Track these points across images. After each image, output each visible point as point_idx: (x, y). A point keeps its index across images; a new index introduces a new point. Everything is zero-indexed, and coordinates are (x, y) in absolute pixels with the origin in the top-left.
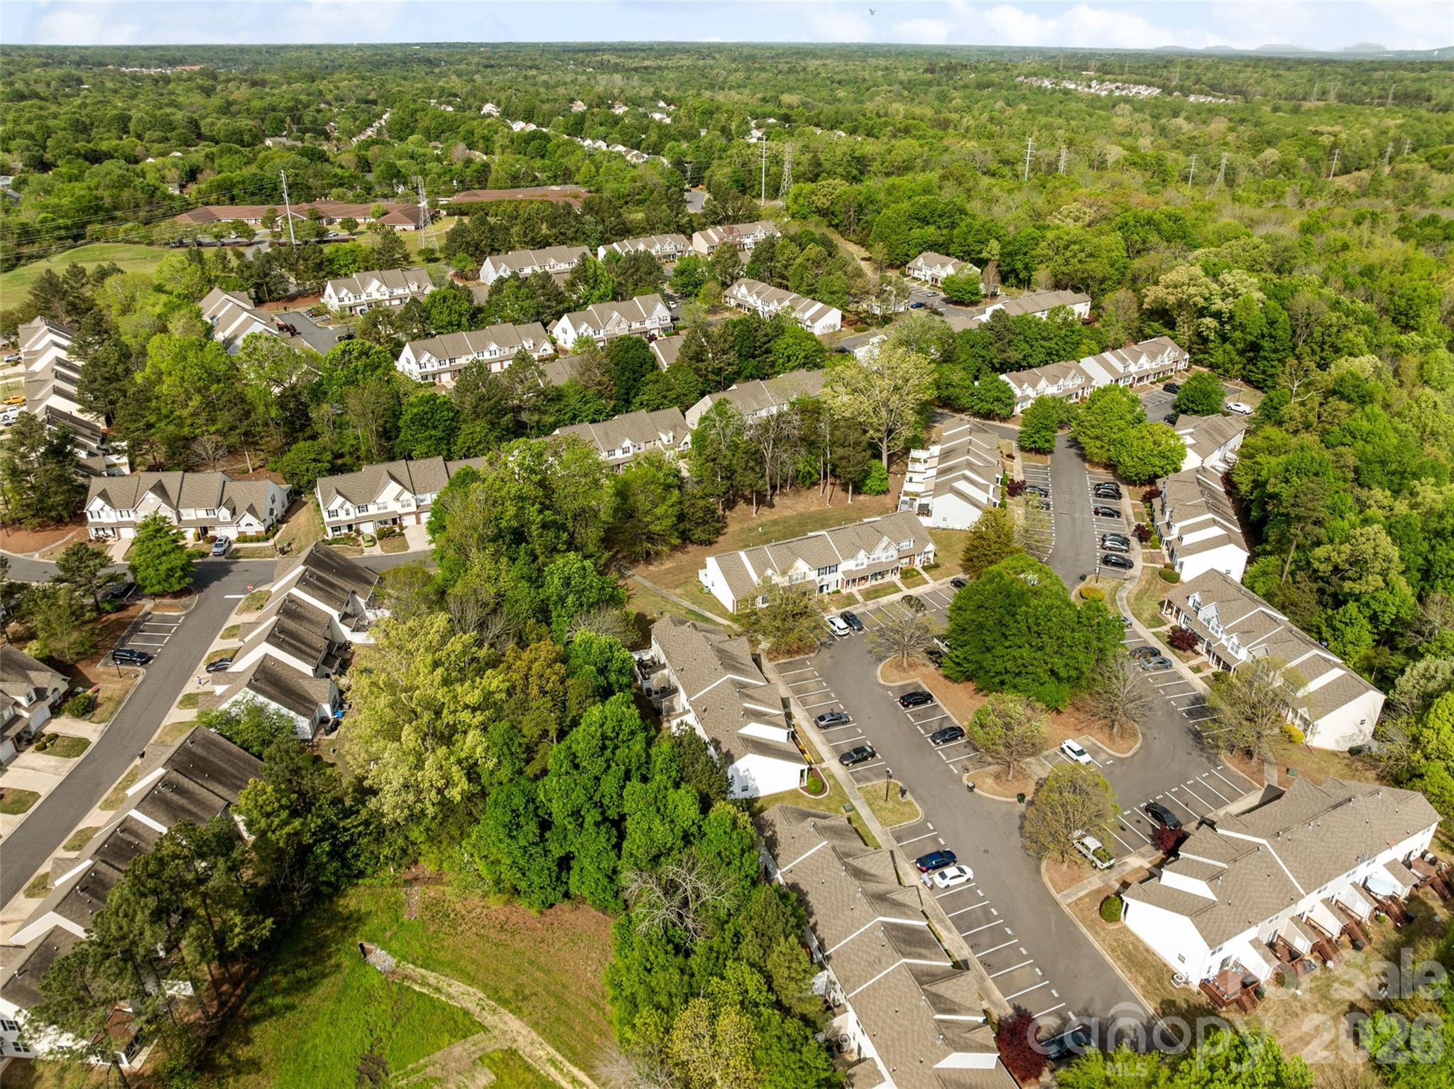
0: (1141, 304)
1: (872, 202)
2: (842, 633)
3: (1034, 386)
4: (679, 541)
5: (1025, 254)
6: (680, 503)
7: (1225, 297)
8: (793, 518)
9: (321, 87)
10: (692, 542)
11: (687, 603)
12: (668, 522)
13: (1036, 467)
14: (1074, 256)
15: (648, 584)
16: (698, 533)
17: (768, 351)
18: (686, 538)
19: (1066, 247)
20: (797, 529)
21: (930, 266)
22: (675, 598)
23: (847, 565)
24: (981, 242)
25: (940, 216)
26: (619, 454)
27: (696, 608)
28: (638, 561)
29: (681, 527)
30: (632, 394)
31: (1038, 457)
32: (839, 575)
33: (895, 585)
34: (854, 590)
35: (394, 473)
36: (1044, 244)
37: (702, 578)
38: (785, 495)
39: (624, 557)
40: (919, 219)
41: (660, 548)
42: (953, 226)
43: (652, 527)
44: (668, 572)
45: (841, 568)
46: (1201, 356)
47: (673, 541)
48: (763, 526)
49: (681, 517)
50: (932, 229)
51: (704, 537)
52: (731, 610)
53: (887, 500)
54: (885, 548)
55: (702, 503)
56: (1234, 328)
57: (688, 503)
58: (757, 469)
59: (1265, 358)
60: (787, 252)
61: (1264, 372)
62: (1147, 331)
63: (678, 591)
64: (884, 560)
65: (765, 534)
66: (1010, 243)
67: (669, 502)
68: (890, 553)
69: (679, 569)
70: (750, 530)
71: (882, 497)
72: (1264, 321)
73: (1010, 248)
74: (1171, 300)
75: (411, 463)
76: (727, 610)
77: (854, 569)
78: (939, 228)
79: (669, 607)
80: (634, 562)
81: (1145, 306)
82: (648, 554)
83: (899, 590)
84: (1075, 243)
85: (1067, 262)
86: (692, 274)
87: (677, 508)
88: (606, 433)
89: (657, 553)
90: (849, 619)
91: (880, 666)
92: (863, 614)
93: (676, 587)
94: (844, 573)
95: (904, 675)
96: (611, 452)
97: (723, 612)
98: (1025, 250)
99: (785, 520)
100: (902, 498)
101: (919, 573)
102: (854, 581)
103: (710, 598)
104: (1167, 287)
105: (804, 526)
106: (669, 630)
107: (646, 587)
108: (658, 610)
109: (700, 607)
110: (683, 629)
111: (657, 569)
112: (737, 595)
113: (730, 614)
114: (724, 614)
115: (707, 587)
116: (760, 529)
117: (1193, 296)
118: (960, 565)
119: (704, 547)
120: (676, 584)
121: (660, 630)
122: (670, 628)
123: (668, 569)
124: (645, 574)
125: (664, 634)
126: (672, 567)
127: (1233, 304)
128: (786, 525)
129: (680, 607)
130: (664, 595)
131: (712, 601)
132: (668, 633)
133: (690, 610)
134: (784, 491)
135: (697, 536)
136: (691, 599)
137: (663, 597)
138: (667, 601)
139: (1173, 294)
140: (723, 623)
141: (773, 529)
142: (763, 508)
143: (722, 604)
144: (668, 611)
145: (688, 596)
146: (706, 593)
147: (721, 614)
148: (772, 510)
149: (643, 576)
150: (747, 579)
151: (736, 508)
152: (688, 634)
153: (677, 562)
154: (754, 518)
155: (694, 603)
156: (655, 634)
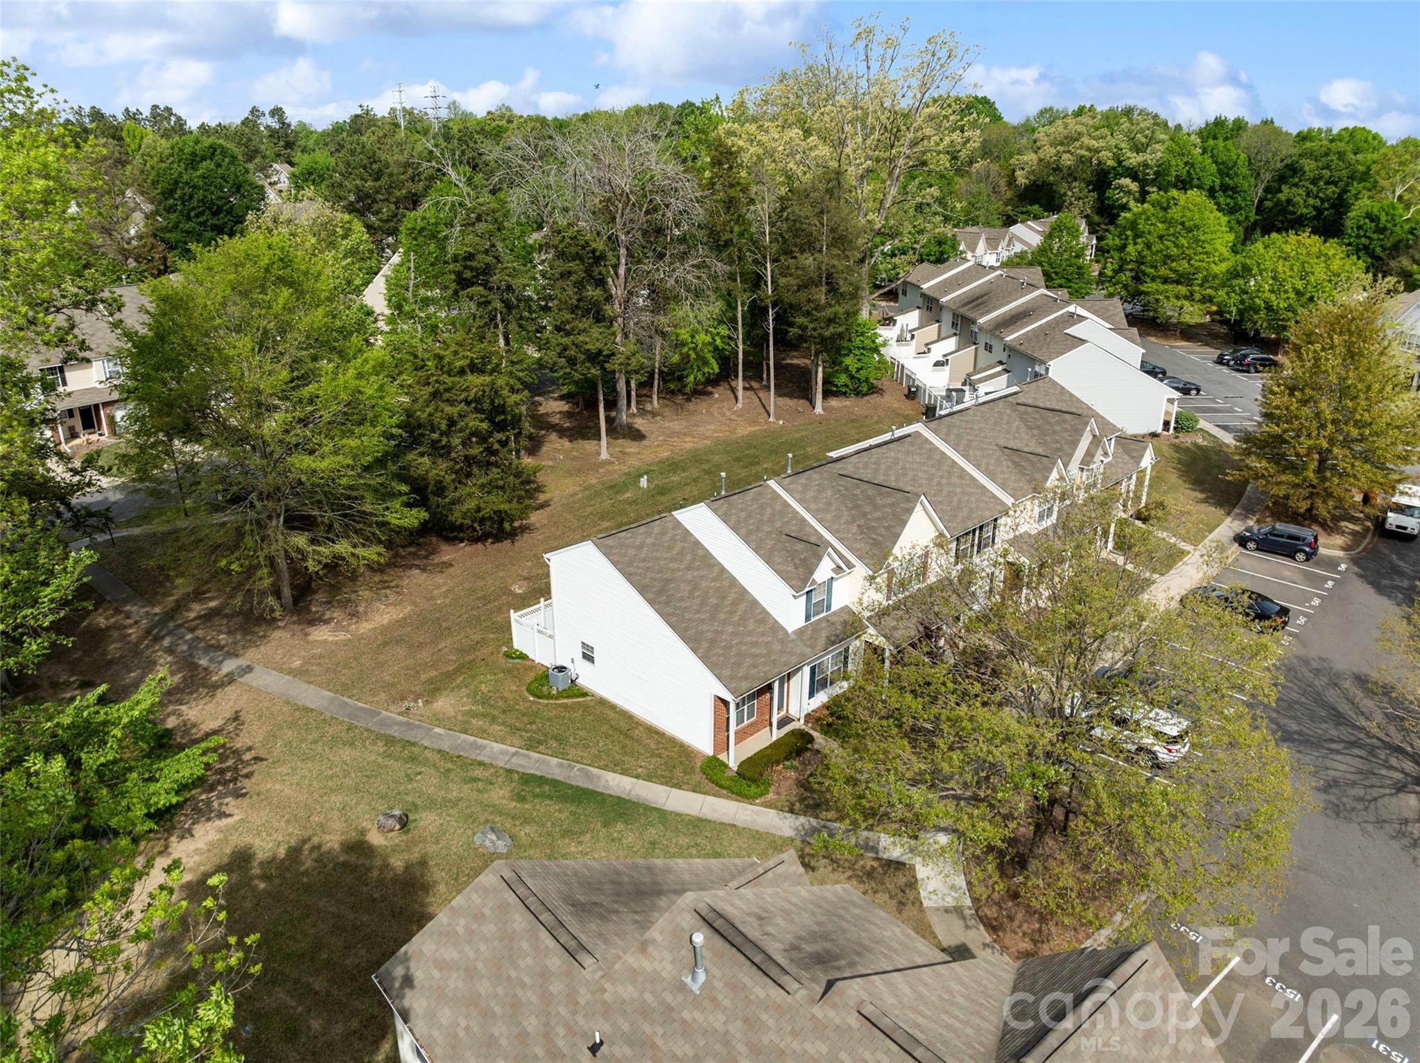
7: (1138, 149)
8: (709, 451)
10: (454, 533)
11: (500, 752)
15: (313, 696)
22: (445, 738)
27: (551, 766)
37: (525, 640)
38: (654, 414)
44: (388, 638)
45: (1005, 530)
48: (645, 474)
52: (701, 740)
53: (892, 402)
63: (445, 704)
65: (664, 489)
69: (430, 623)
70: (615, 488)
71: (875, 399)
72: (1214, 167)
74: (1067, 160)
76: (684, 752)
77: (1034, 528)
79: (429, 783)
89: (333, 572)
93: (433, 690)
94: (1016, 544)
97: (673, 761)
99: (695, 458)
101: (1145, 532)
103: (586, 708)
104: (1053, 145)
105: (752, 464)
106: (545, 974)
107: (307, 710)
108: (382, 808)
109: (563, 755)
110: (654, 978)
111: (342, 636)
112: (732, 677)
113: (713, 767)
114: (689, 771)
115: (561, 669)
116: (644, 482)
117: (1097, 151)
118: (1205, 501)
119: (490, 547)
120: (430, 681)
121: (471, 973)
122: (556, 960)
123: (385, 630)
124: (297, 663)
125: (500, 1030)
126: (402, 623)
127: (1159, 154)
128: (706, 466)
129: (478, 773)
130: (394, 732)
131: (604, 720)
132: (531, 1024)
133: (527, 779)
134: (648, 407)
135: (471, 504)
136: (514, 730)
137: (390, 741)
138: (413, 759)
139: (1069, 152)
140: (710, 815)
141: (676, 478)
142: (621, 441)
143: (652, 731)
144: (431, 804)
145: (494, 719)
146: (561, 695)
147: (679, 773)
148: (645, 443)
149: (291, 672)
150: (742, 607)
151: (544, 449)
152: (717, 1021)
153: (415, 604)
154: (609, 463)
155: (532, 745)
156: (431, 1016)
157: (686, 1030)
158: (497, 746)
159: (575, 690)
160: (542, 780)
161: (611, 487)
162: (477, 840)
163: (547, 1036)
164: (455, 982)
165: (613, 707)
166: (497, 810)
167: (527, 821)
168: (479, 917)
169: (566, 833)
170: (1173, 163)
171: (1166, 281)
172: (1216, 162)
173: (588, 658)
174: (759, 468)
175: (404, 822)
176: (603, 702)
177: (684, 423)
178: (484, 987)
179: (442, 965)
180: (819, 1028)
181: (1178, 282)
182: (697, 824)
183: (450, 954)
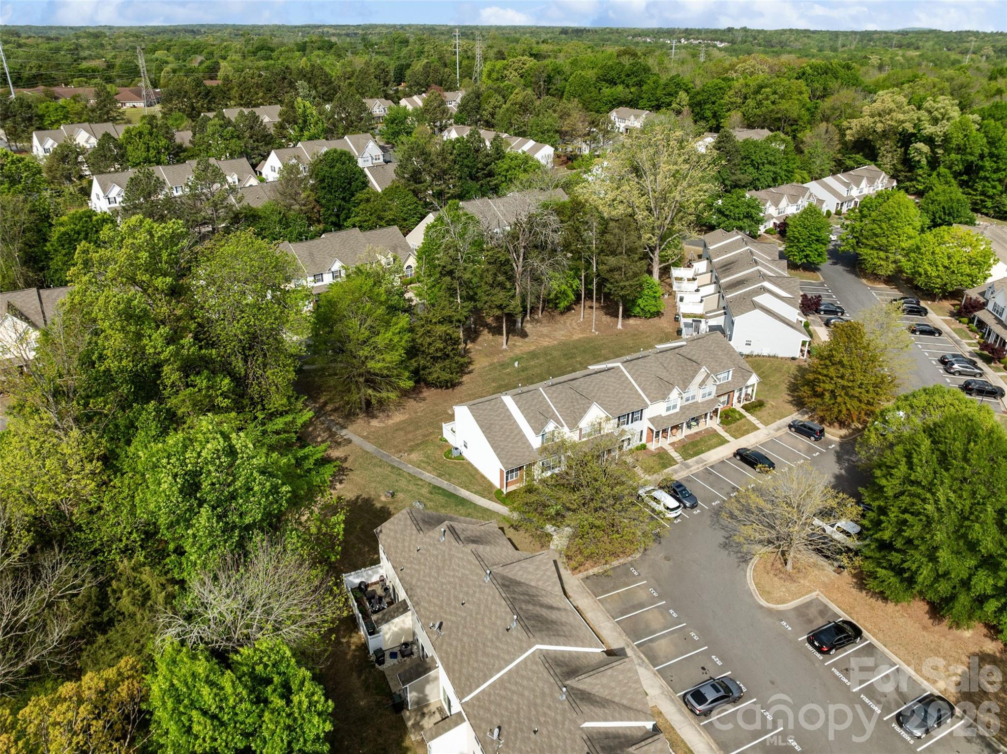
0: (844, 135)
1: (559, 73)
2: (672, 515)
3: (776, 204)
4: (411, 384)
5: (714, 103)
6: (411, 330)
7: (935, 121)
8: (554, 348)
9: (103, 42)
10: (429, 385)
11: (429, 476)
12: (394, 357)
13: (811, 284)
14: (767, 99)
15: (370, 447)
16: (437, 372)
17: (491, 174)
18: (420, 380)
19: (757, 92)
20: (564, 362)
21: (623, 119)
22: (411, 469)
23: (657, 409)
24: (670, 95)
25: (628, 75)
26: (328, 279)
27: (444, 484)
28: (355, 415)
29: (413, 364)
30: (343, 216)
31: (808, 274)
32: (643, 425)
33: (715, 434)
34: (664, 443)
35: (18, 304)
36: (732, 92)
37: (447, 434)
38: (538, 321)
39: (335, 410)
40: (606, 81)
41: (384, 394)
42: (640, 84)
43: (371, 364)
44: (398, 427)
45: (648, 414)
46: (908, 183)
47: (402, 384)
48: (519, 359)
49: (413, 351)
50: (620, 88)
51: (445, 376)
52: (497, 483)
53: (664, 323)
54: (702, 384)
55: (441, 329)
56: (948, 151)
57: (421, 331)
58: (508, 285)
59: (986, 179)
60: (492, 101)
61: (983, 193)
62: (849, 163)
63: (414, 456)
64: (699, 399)
65: (524, 369)
66: (698, 93)
67: (395, 329)
68: (707, 390)
69: (414, 423)
70: (503, 365)
71: (655, 321)
72: (985, 140)
73: (699, 98)
74: (879, 127)
75: (45, 293)
76: (491, 485)
77: (664, 413)
78: (628, 86)
79: (403, 483)
80: (350, 416)
81: (848, 138)
82: (368, 403)
83: (724, 442)
84: (766, 86)
85: (759, 104)
86: (402, 123)
87: (407, 336)
88: (311, 254)
89: (381, 402)
90: (677, 490)
91: (750, 573)
92: (688, 479)
93: (411, 450)
94: (652, 420)
95: (793, 587)
96: (318, 277)
97: (486, 488)
98: (713, 99)
99: (546, 352)
100: (683, 320)
101: (742, 416)
102: (664, 431)
103: (462, 465)
104: (872, 116)
105: (571, 358)
106: (412, 534)
107: (367, 452)
108: (387, 489)
109: (449, 480)
110: (434, 538)
111: (382, 425)
112: (506, 463)
113: (499, 492)
114: (490, 493)
115: (457, 449)
116: (516, 364)
117: (903, 122)
118: (791, 402)
119: (444, 391)
120: (411, 446)
121: (396, 532)
122: (415, 532)
123: (398, 424)
124: (365, 434)
125: (400, 545)
126: (404, 422)
127: (946, 128)
128: (548, 358)
129: (420, 482)
130: (395, 464)
131: (467, 470)
132: (406, 544)
133: (435, 487)
134: (536, 317)
135: (435, 376)
136: (435, 469)
137: (393, 467)
138: (399, 474)
139: (881, 122)
140: (491, 508)
141: (532, 363)
142: (516, 338)
143: (483, 477)
144: (402, 491)
145: (429, 464)
146: (455, 458)
147: (486, 493)
148: (527, 340)
149: (363, 437)
150: (518, 437)
151: (480, 339)
152: (444, 548)
153: (410, 414)
154: (506, 350)
155: (440, 476)
156: (386, 540)
157: (437, 549)
158: (428, 474)
159: (460, 457)
160: (439, 488)
161: (502, 365)
162: (414, 504)
163: (409, 547)
164: (392, 534)
165: (472, 466)
166: (422, 496)
167: (431, 500)
168: (400, 520)
169: (443, 506)
170: (955, 135)
171: (873, 248)
172: (987, 137)
173: (466, 446)
174: (574, 360)
175: (393, 495)
176: (469, 463)
177: (550, 328)
178: (398, 535)
179: (390, 530)
180: (463, 552)
181: (880, 249)
182: (486, 510)
183: (392, 527)
